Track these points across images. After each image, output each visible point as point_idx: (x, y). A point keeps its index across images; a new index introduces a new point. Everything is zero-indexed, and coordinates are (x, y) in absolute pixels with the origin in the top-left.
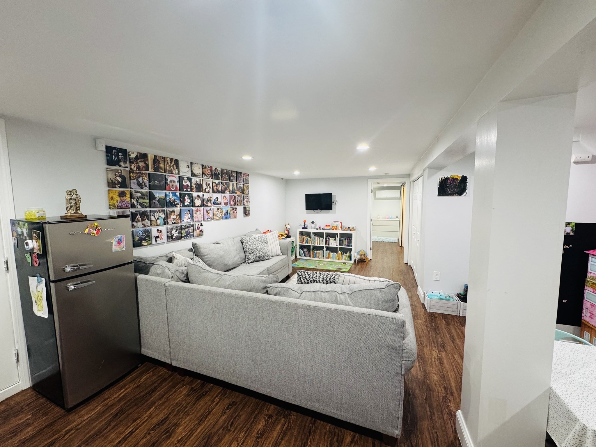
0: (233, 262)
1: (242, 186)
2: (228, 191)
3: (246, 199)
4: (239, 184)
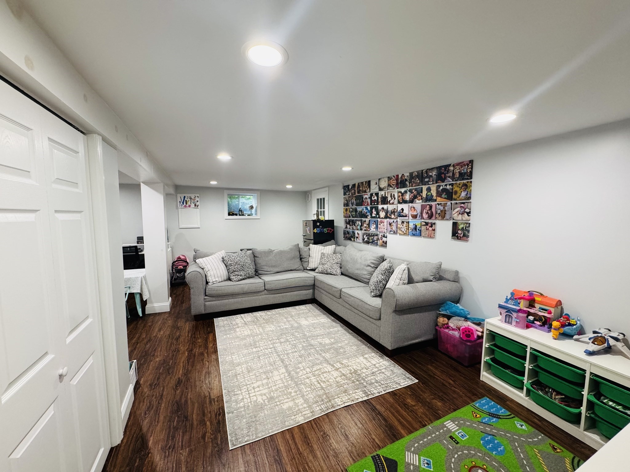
1: (448, 187)
2: (419, 200)
3: (459, 209)
4: (443, 185)
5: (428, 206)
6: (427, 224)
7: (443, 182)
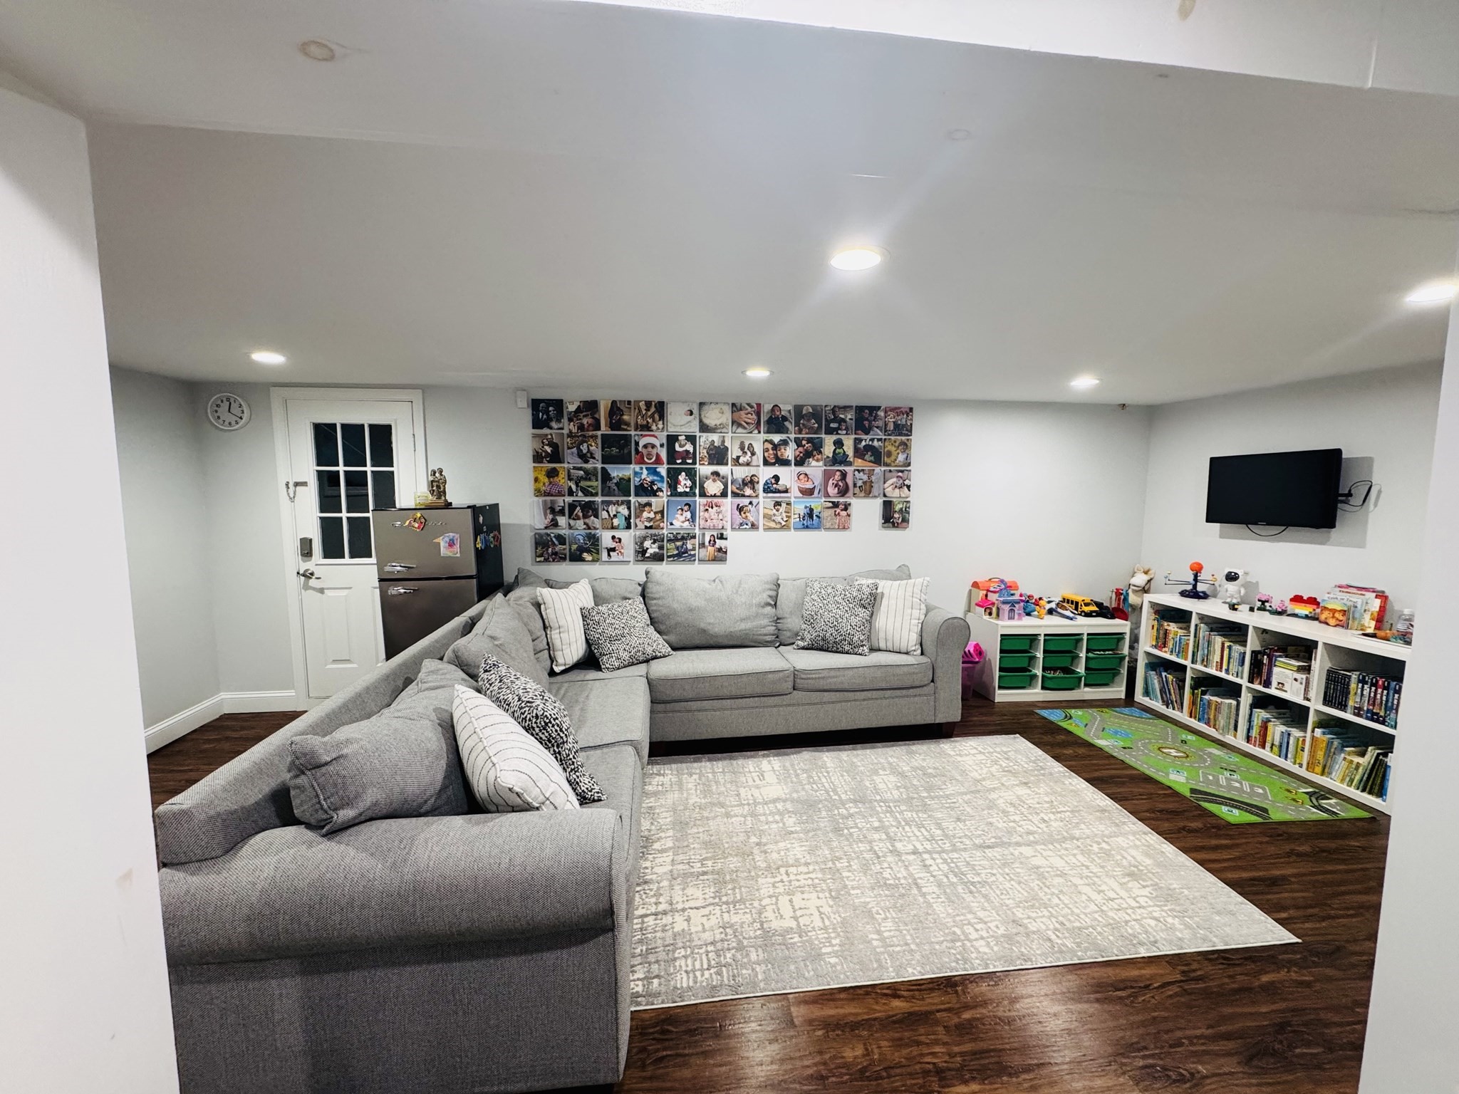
0: (732, 630)
1: (876, 443)
2: (818, 460)
3: (894, 480)
4: (866, 440)
5: (838, 473)
6: (835, 505)
7: (867, 433)
